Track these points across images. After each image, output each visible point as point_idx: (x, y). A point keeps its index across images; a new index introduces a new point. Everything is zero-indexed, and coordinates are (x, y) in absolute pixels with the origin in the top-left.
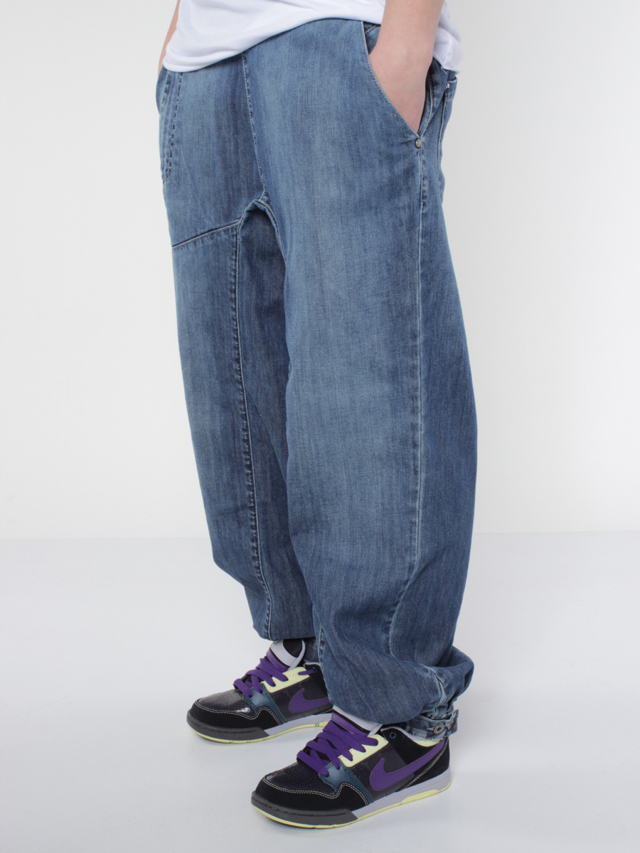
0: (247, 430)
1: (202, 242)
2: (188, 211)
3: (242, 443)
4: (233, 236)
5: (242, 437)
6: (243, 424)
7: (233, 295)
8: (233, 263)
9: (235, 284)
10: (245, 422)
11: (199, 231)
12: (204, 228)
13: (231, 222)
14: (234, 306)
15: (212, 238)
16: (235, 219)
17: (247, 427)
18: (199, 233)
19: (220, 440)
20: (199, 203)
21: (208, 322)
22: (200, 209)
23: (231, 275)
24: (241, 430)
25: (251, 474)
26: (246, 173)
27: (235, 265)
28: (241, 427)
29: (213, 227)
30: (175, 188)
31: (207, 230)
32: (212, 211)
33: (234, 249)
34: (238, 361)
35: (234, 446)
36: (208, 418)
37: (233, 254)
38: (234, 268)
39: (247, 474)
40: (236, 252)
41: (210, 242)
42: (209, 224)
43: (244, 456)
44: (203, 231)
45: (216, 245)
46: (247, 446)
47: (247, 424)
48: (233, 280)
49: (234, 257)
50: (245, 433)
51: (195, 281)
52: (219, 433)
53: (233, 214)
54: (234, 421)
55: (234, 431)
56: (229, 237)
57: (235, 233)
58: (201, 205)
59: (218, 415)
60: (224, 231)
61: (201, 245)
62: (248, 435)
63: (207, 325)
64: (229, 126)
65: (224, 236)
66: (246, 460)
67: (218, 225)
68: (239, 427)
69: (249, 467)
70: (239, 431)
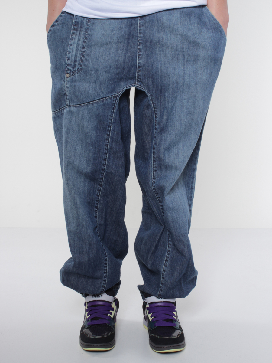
0: (100, 191)
1: (97, 103)
2: (91, 88)
3: (96, 196)
4: (114, 100)
5: (97, 194)
6: (99, 188)
7: (110, 128)
8: (112, 113)
9: (111, 123)
10: (100, 187)
11: (96, 98)
12: (99, 97)
13: (113, 94)
14: (109, 133)
15: (102, 102)
16: (116, 92)
17: (100, 189)
18: (95, 99)
19: (87, 194)
20: (98, 85)
21: (93, 142)
22: (98, 88)
23: (110, 119)
24: (97, 190)
25: (97, 210)
26: (127, 72)
27: (113, 115)
28: (97, 188)
29: (104, 97)
30: (84, 77)
31: (101, 98)
32: (105, 89)
33: (113, 107)
34: (105, 160)
35: (93, 198)
36: (82, 184)
37: (112, 109)
38: (112, 115)
39: (95, 211)
40: (114, 108)
41: (101, 104)
42: (102, 95)
43: (96, 202)
44: (98, 98)
45: (104, 105)
46: (98, 198)
47: (101, 188)
48: (111, 121)
49: (113, 110)
50: (99, 192)
51: (88, 122)
52: (87, 191)
53: (115, 90)
54: (94, 186)
55: (94, 191)
56: (112, 101)
57: (115, 99)
58: (99, 86)
59: (87, 183)
60: (110, 98)
61: (96, 105)
62: (99, 193)
63: (93, 143)
64: (123, 49)
65: (109, 101)
66: (96, 204)
67: (107, 96)
68: (96, 189)
69: (96, 207)
70: (96, 191)
